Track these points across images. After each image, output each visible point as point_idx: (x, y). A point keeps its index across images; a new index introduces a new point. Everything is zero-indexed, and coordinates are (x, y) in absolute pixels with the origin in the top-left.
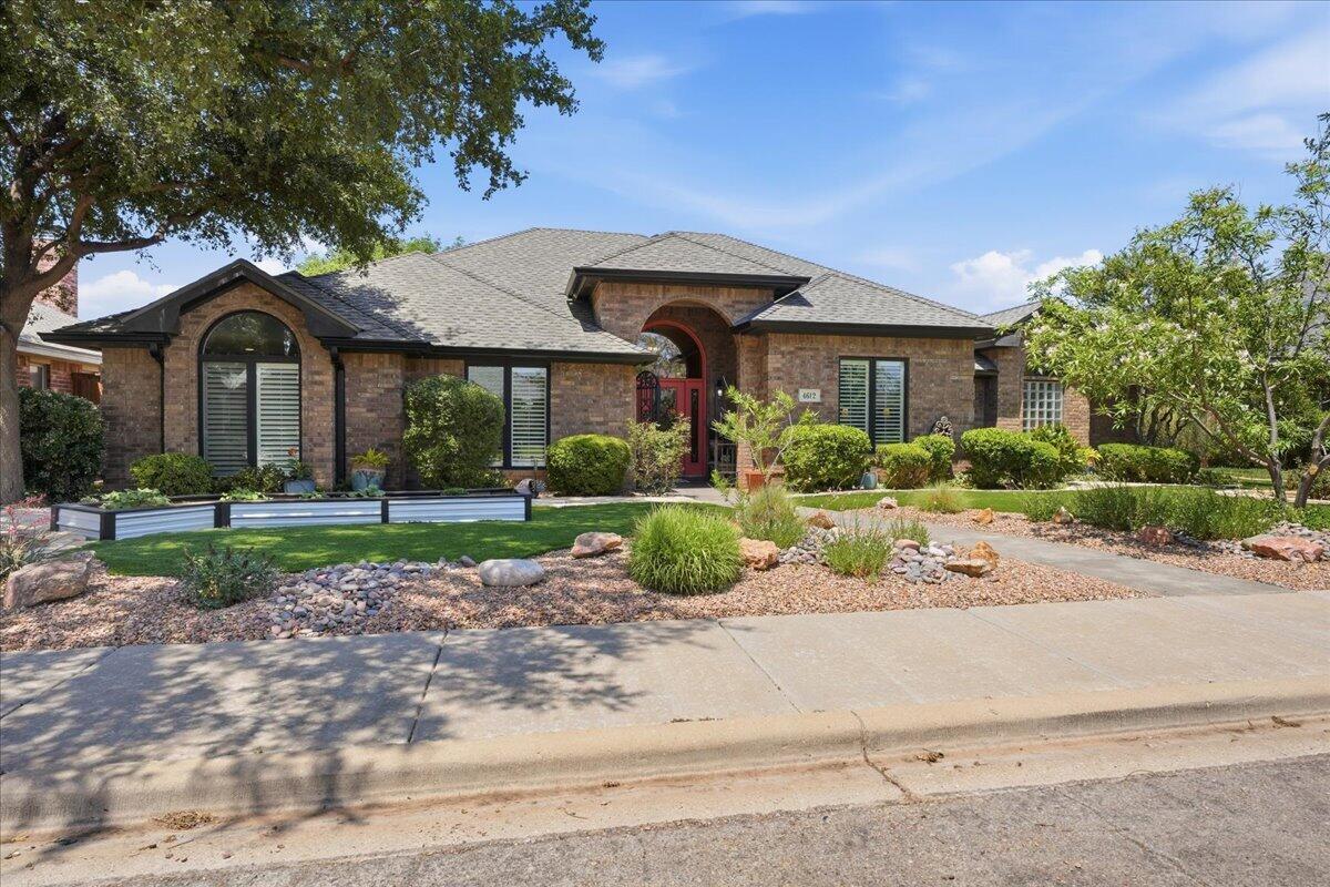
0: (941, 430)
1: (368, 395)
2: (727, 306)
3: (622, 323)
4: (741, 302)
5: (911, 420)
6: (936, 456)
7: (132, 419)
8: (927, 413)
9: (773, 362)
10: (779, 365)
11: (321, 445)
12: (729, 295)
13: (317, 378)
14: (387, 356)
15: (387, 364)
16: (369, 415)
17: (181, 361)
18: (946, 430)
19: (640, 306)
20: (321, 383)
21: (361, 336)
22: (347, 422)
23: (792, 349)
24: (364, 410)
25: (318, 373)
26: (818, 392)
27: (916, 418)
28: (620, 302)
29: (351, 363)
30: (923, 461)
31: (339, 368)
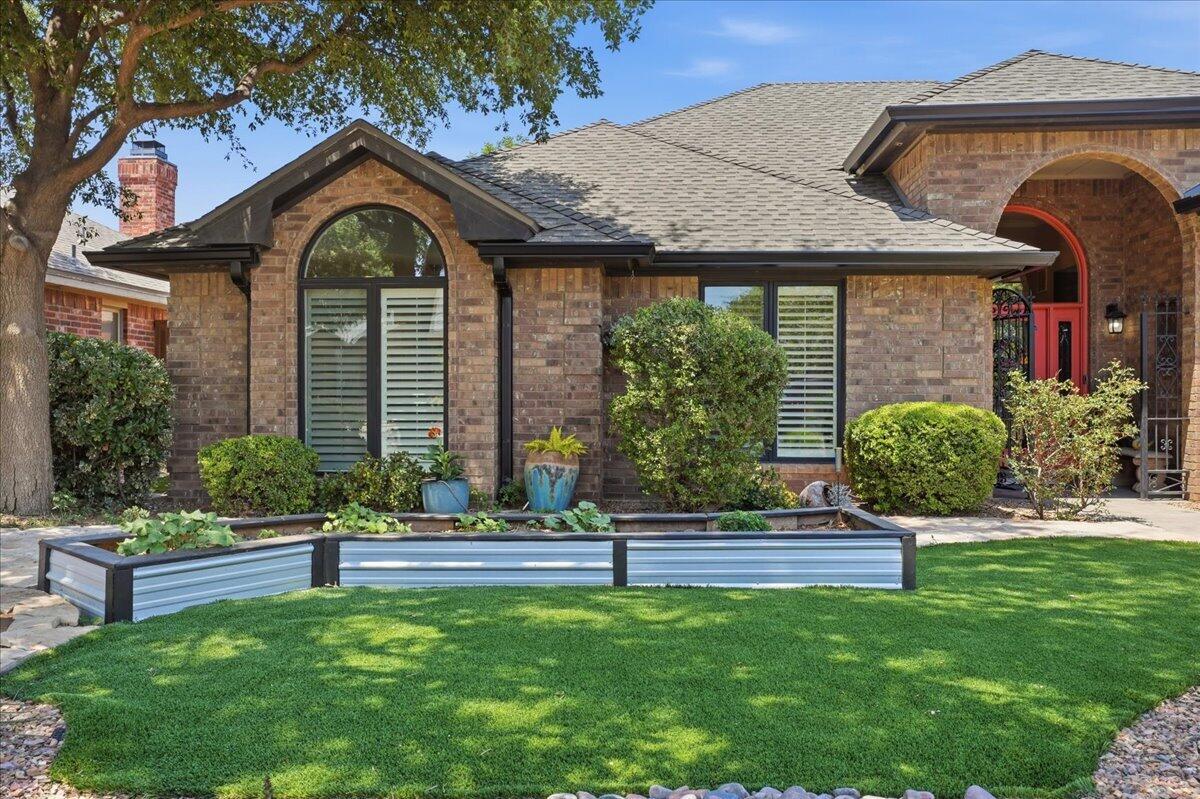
1: (549, 338)
2: (1167, 162)
3: (966, 204)
7: (208, 380)
11: (477, 422)
13: (472, 310)
14: (578, 271)
15: (578, 286)
16: (551, 371)
17: (274, 284)
19: (997, 172)
20: (478, 319)
21: (540, 238)
22: (516, 382)
24: (543, 362)
25: (473, 302)
28: (960, 167)
29: (523, 284)
31: (504, 291)
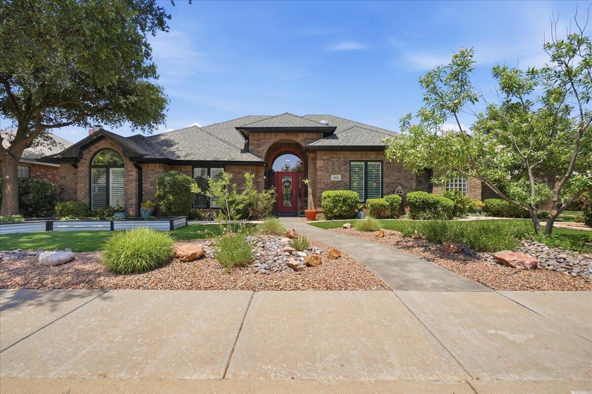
0: (398, 192)
1: (151, 180)
2: (302, 141)
3: (258, 149)
4: (309, 139)
5: (384, 188)
6: (391, 204)
7: (69, 189)
8: (392, 185)
9: (319, 163)
10: (322, 165)
11: (131, 199)
12: (303, 136)
13: (130, 173)
14: (158, 164)
15: (158, 167)
16: (151, 187)
17: (83, 167)
18: (401, 193)
19: (265, 142)
20: (132, 175)
21: (145, 157)
22: (143, 190)
23: (328, 158)
24: (149, 185)
25: (130, 171)
26: (340, 176)
27: (386, 187)
28: (257, 141)
29: (145, 167)
30: (384, 206)
31: (140, 169)
